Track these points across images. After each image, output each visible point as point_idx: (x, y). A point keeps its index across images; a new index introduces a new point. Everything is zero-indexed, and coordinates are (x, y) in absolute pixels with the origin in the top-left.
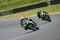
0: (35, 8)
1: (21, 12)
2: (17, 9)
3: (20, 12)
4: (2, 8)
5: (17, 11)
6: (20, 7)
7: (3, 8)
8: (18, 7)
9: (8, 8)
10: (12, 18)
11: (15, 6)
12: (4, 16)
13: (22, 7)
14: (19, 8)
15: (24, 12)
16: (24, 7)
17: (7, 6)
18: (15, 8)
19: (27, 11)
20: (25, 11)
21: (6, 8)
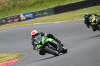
0: (90, 5)
1: (67, 11)
2: (61, 7)
3: (65, 11)
4: (35, 6)
5: (61, 11)
6: (66, 4)
7: (38, 5)
8: (62, 4)
9: (45, 6)
10: (53, 21)
11: (57, 2)
12: (38, 19)
13: (69, 3)
14: (64, 6)
15: (72, 12)
16: (73, 4)
17: (44, 2)
18: (57, 5)
19: (78, 11)
20: (74, 10)
21: (43, 5)
